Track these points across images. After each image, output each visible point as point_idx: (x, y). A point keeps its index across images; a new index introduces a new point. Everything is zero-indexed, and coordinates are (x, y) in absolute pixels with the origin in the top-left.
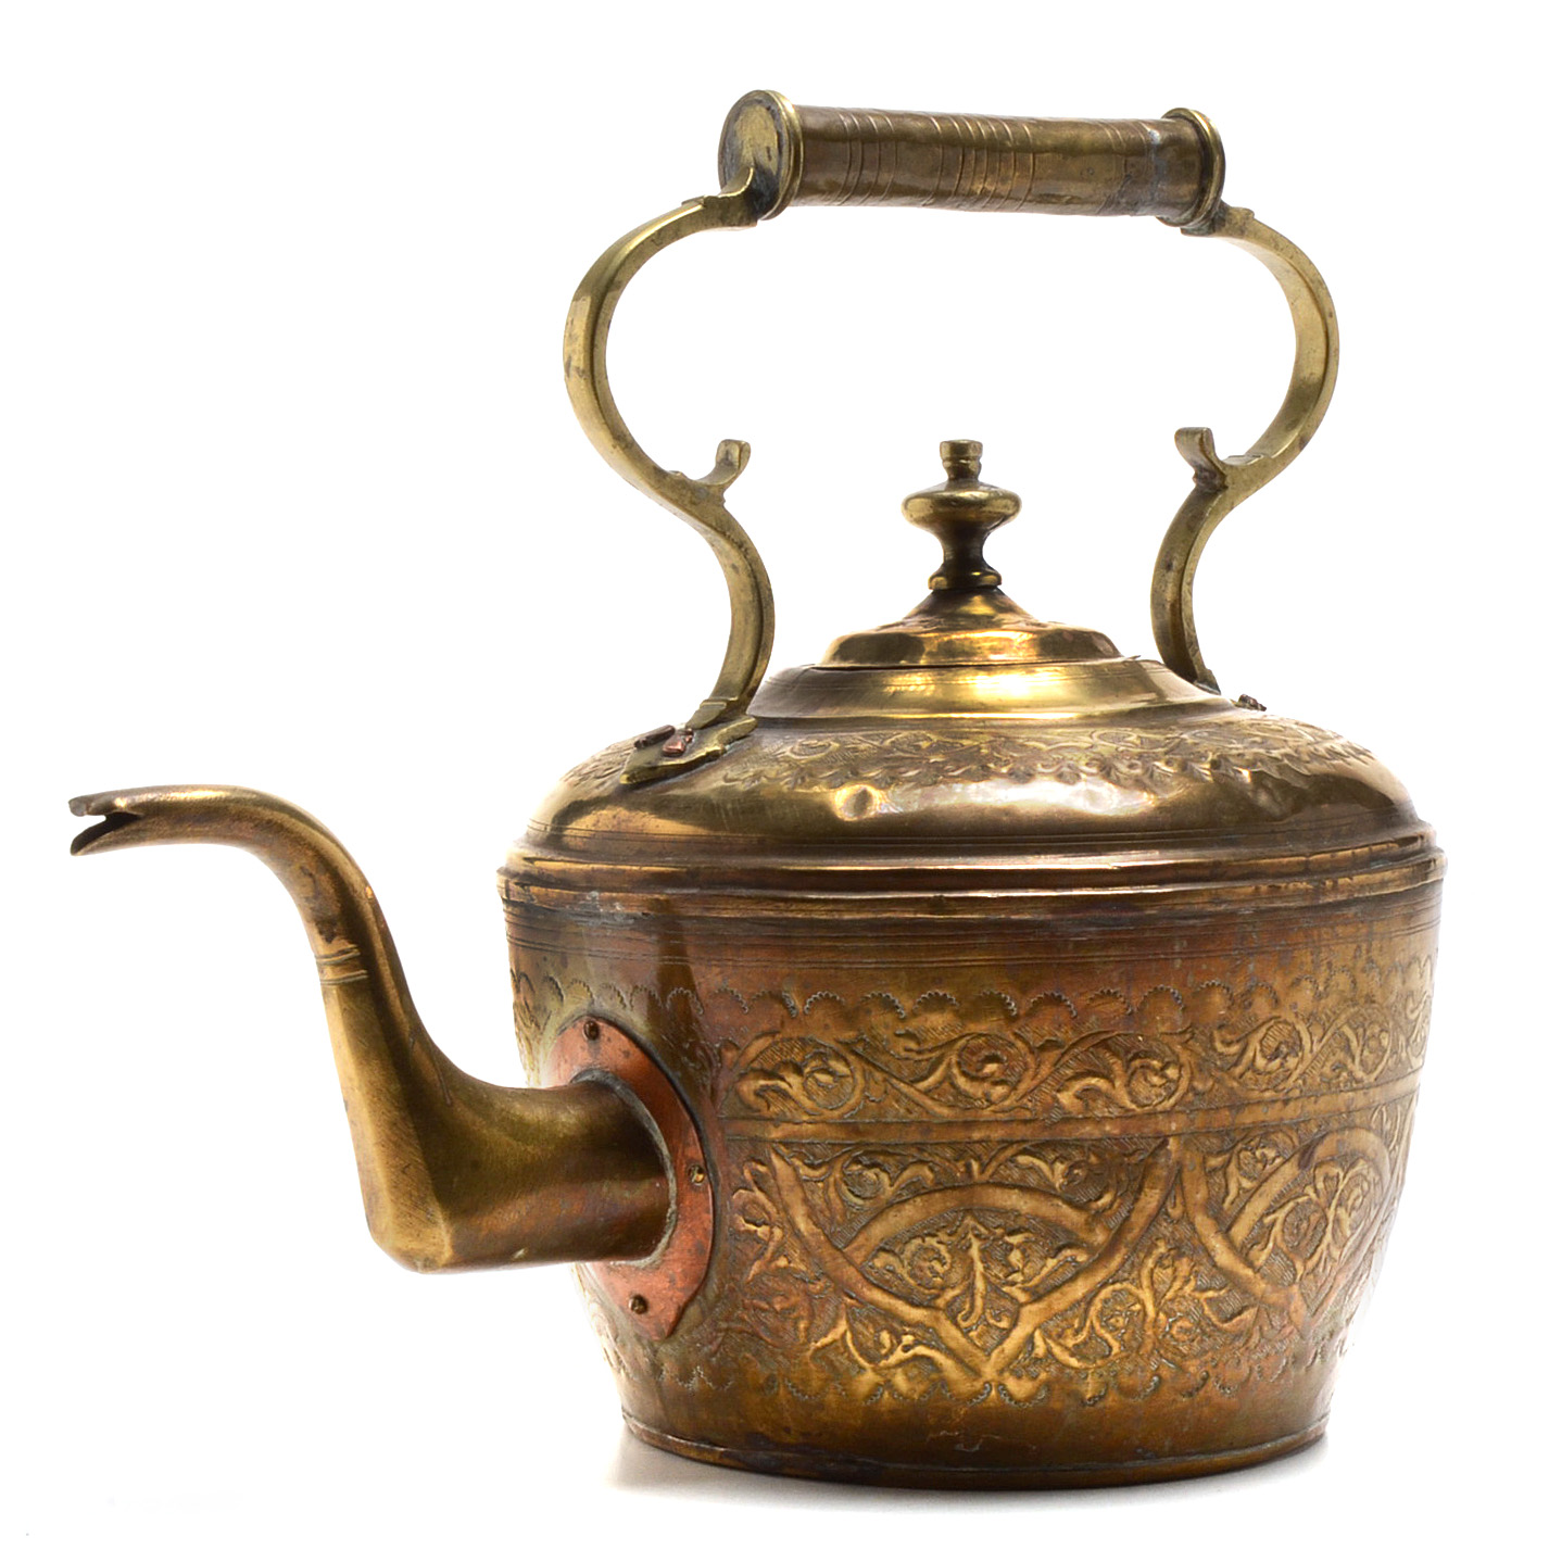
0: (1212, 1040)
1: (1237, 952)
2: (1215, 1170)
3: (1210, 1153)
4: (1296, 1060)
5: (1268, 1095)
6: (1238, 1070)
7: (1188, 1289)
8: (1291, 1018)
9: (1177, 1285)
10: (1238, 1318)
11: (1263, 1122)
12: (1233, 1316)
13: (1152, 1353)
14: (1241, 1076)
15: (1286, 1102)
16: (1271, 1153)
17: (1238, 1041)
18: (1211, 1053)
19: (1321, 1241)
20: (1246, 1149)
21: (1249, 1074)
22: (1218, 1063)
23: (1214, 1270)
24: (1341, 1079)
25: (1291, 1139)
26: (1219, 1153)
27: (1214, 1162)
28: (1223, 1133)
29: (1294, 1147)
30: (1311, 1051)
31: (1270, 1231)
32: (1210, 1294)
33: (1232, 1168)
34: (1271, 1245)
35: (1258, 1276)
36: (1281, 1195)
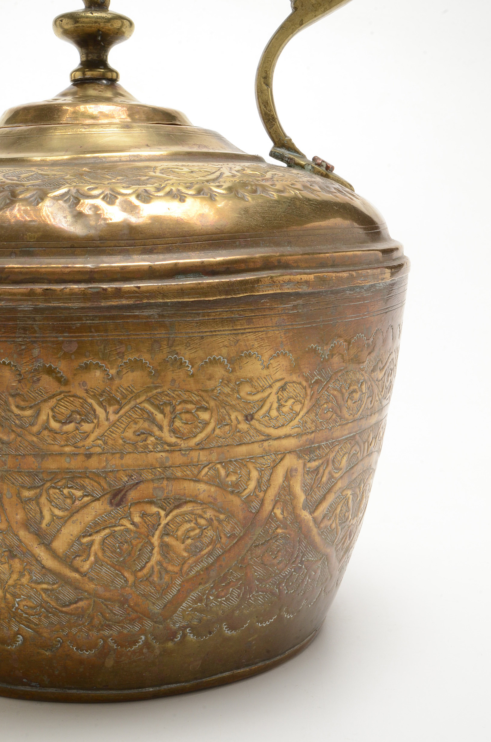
0: (6, 403)
1: (20, 339)
2: (30, 499)
3: (23, 487)
4: (92, 425)
5: (67, 449)
6: (35, 429)
7: (25, 580)
8: (80, 392)
9: (15, 576)
10: (75, 605)
11: (68, 469)
12: (71, 604)
13: (11, 620)
14: (39, 433)
15: (89, 456)
16: (79, 493)
17: (31, 407)
18: (9, 414)
19: (149, 559)
20: (54, 488)
21: (46, 433)
22: (17, 422)
23: (44, 570)
24: (149, 442)
25: (99, 484)
26: (30, 489)
27: (27, 494)
28: (33, 474)
29: (104, 490)
30: (107, 419)
31: (90, 548)
32: (45, 586)
33: (43, 500)
34: (92, 558)
35: (86, 578)
36: (96, 524)
